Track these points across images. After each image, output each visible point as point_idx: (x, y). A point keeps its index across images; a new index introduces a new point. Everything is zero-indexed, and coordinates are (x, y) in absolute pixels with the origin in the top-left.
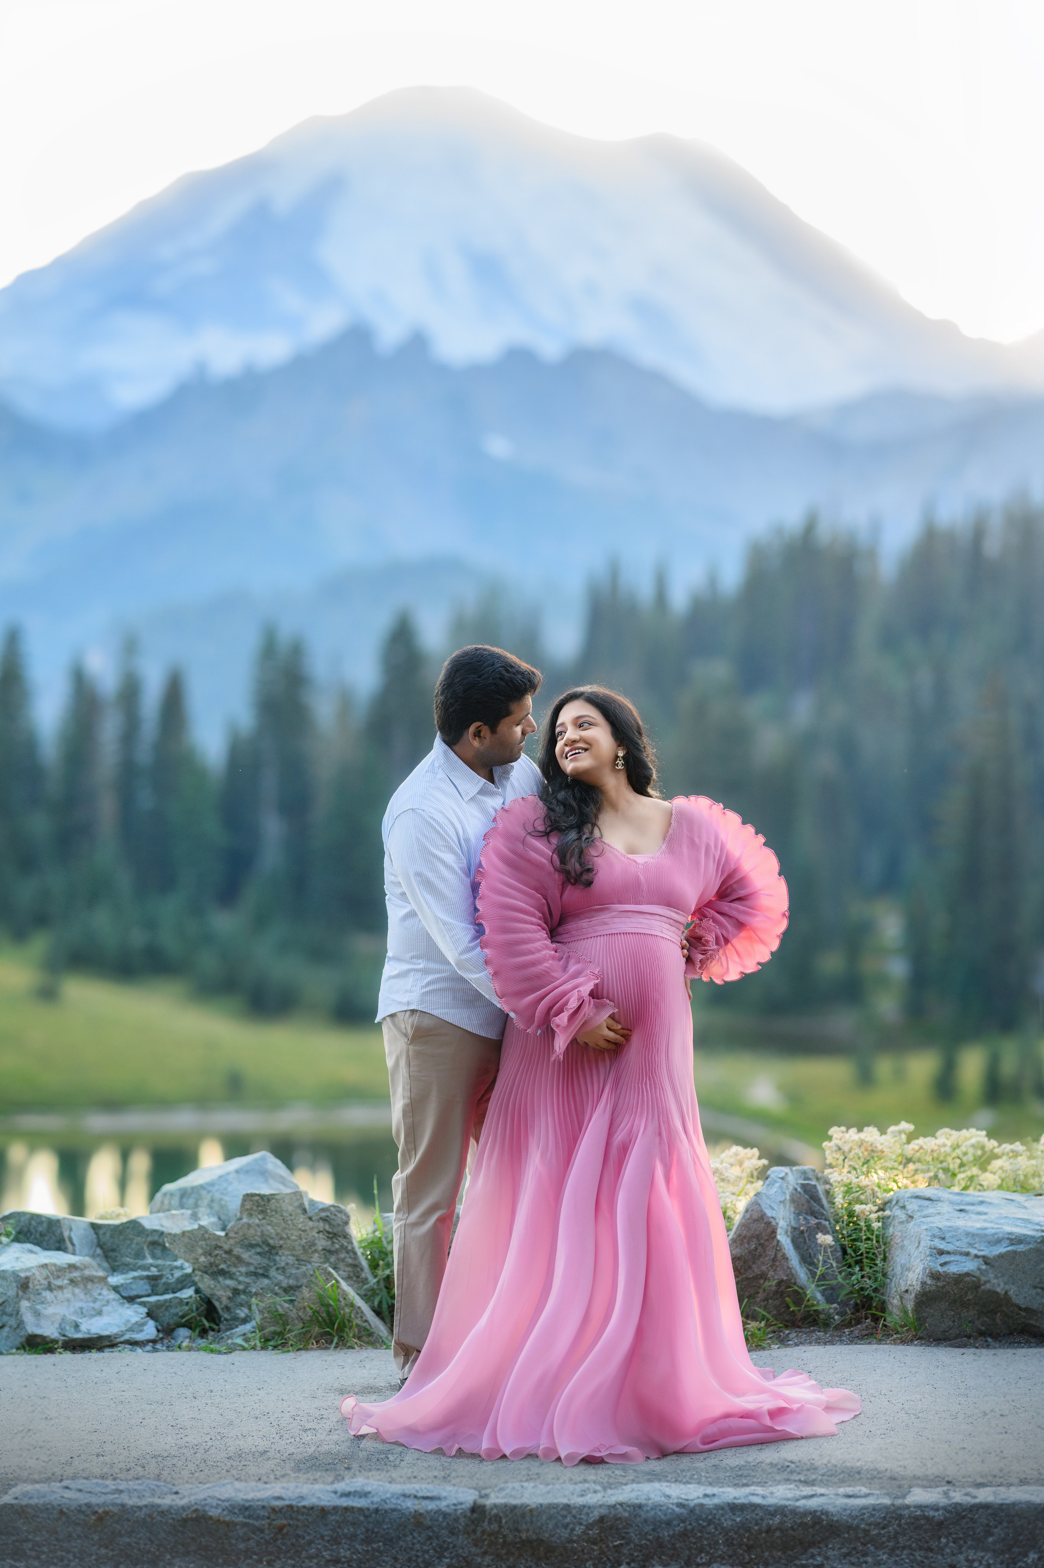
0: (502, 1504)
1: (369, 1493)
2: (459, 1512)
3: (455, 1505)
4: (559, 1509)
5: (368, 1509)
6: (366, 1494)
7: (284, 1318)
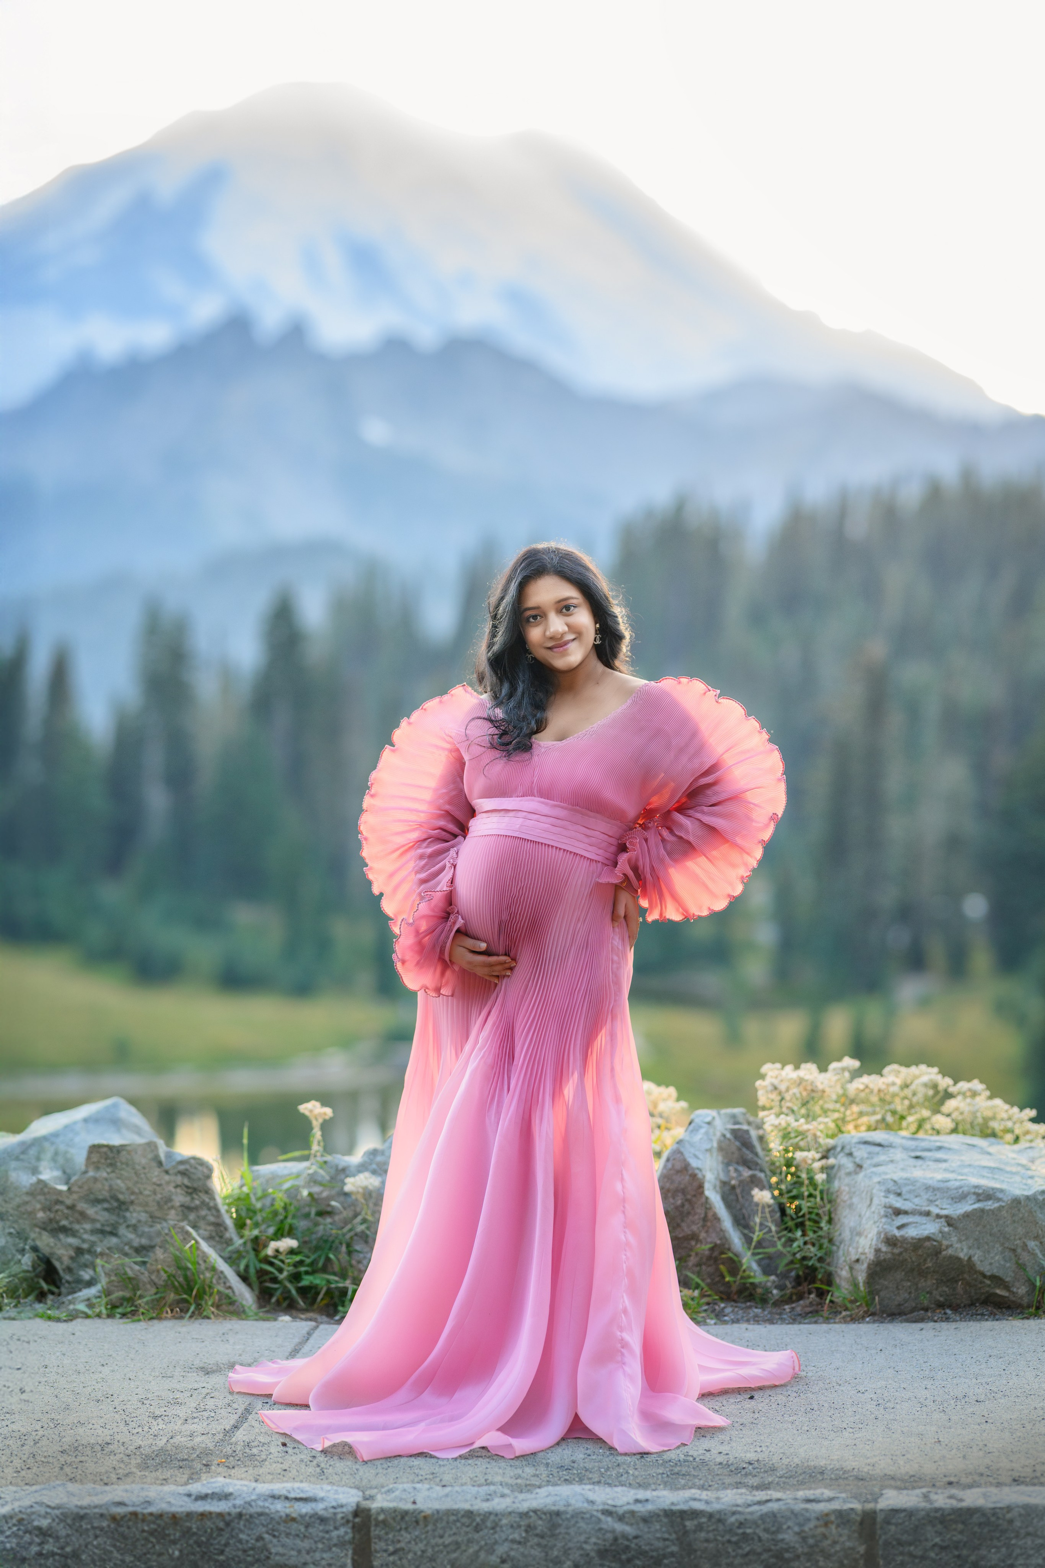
0: (390, 1508)
1: (231, 1494)
2: (339, 1516)
3: (334, 1507)
4: (459, 1516)
5: (229, 1514)
6: (227, 1496)
7: (134, 1282)
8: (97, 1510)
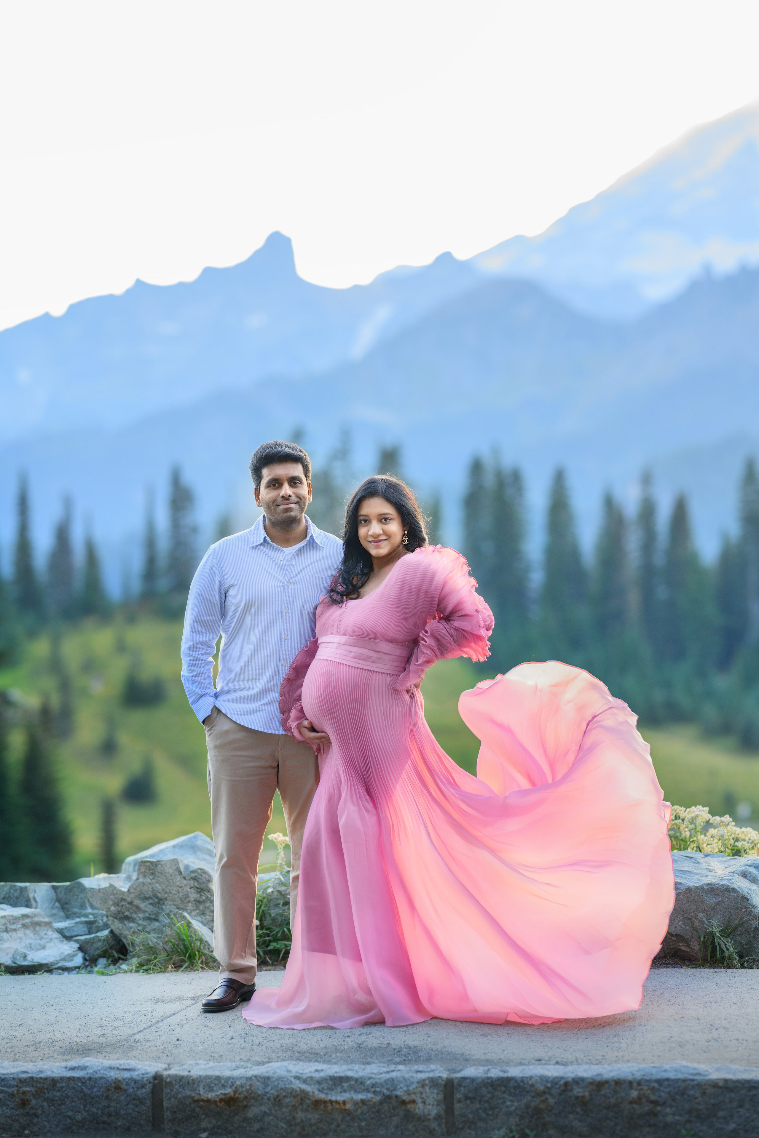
0: (174, 1075)
1: (87, 1066)
3: (143, 1074)
4: (213, 1079)
6: (85, 1068)
7: (154, 950)
8: (11, 1076)
